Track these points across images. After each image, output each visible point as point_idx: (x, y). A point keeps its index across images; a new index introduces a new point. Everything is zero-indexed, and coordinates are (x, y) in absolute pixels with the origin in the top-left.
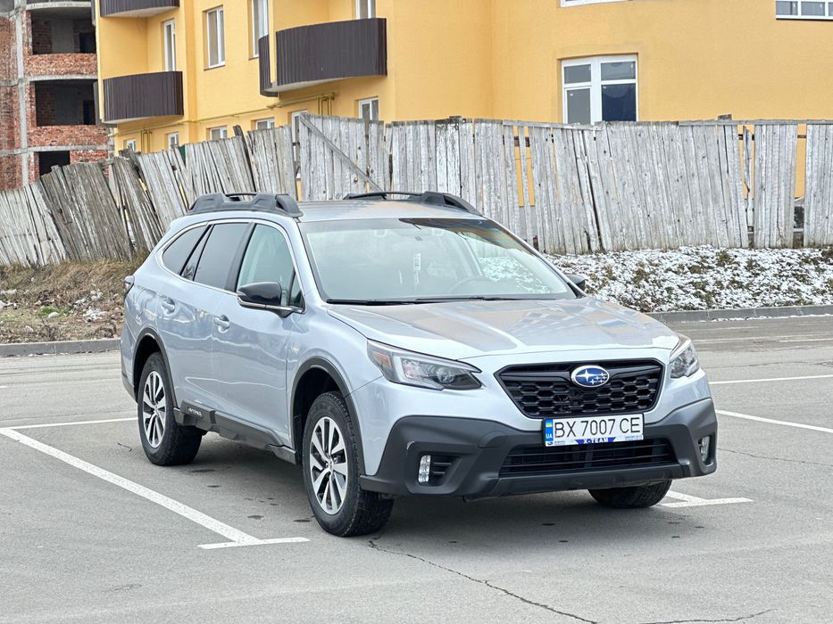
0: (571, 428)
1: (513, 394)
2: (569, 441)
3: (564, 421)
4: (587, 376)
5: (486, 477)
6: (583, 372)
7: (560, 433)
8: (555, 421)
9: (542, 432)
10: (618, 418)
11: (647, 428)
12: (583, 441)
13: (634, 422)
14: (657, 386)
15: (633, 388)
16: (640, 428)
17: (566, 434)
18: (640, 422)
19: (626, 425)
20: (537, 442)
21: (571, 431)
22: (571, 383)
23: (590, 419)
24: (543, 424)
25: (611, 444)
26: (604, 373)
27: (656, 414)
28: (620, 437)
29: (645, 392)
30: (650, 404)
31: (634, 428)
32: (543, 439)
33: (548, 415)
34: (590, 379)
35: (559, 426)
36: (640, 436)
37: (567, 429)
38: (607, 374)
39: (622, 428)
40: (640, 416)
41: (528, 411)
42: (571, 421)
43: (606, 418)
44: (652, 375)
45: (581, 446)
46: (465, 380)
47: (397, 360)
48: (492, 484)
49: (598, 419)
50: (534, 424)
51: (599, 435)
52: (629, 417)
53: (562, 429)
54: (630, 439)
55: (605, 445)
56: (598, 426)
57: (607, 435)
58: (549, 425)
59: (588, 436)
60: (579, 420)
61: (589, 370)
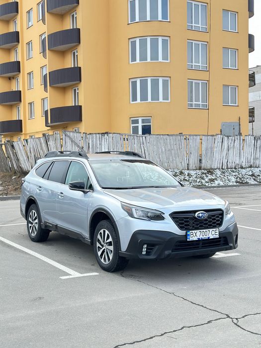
1: (176, 222)
2: (195, 239)
3: (193, 231)
4: (200, 215)
5: (167, 252)
6: (199, 214)
7: (192, 236)
8: (190, 232)
9: (186, 236)
10: (211, 230)
11: (220, 233)
13: (216, 231)
14: (222, 218)
15: (215, 219)
16: (218, 233)
17: (194, 236)
18: (218, 231)
19: (213, 233)
20: (184, 239)
21: (196, 235)
22: (195, 218)
23: (202, 231)
24: (186, 233)
25: (209, 239)
27: (222, 228)
28: (212, 237)
29: (218, 220)
30: (220, 224)
31: (216, 234)
32: (187, 238)
33: (188, 230)
34: (202, 216)
35: (192, 233)
36: (217, 236)
37: (194, 234)
39: (212, 234)
40: (218, 229)
41: (181, 228)
42: (196, 231)
43: (207, 230)
44: (220, 215)
45: (199, 240)
46: (159, 217)
47: (134, 210)
48: (169, 255)
49: (204, 230)
50: (183, 233)
51: (205, 236)
52: (214, 229)
54: (215, 237)
55: (206, 240)
56: (204, 234)
57: (207, 236)
58: (188, 233)
59: (201, 237)
60: (198, 231)
61: (201, 213)
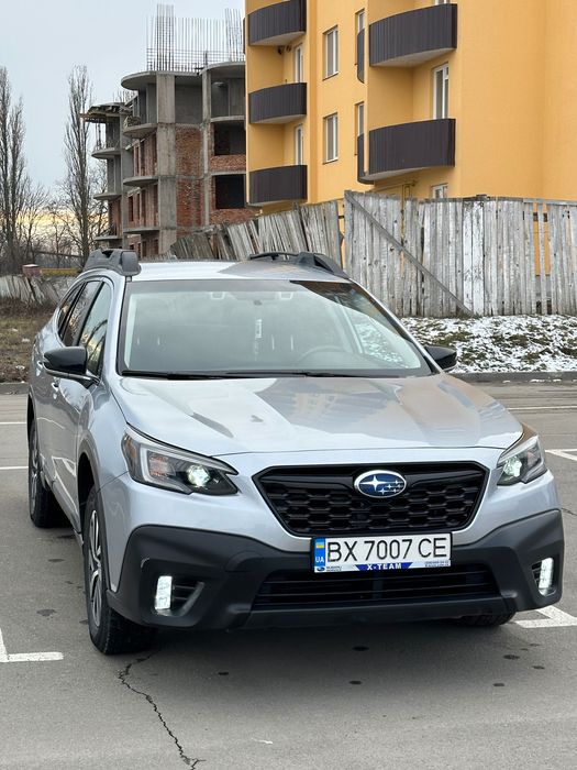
0: (351, 550)
1: (274, 504)
2: (348, 566)
3: (341, 541)
4: (375, 483)
5: (234, 609)
6: (370, 478)
7: (335, 556)
8: (328, 540)
9: (311, 555)
10: (417, 539)
11: (456, 551)
12: (366, 566)
13: (439, 543)
14: (476, 498)
15: (442, 500)
16: (447, 551)
17: (343, 557)
18: (447, 543)
19: (427, 548)
20: (304, 566)
21: (350, 554)
22: (353, 491)
23: (377, 539)
24: (312, 544)
25: (405, 570)
26: (399, 479)
27: (471, 534)
28: (417, 562)
29: (459, 504)
30: (464, 520)
31: (438, 552)
32: (312, 563)
33: (320, 533)
34: (379, 487)
35: (334, 547)
36: (446, 562)
37: (344, 551)
38: (403, 480)
39: (422, 551)
40: (447, 536)
41: (293, 526)
42: (351, 541)
43: (399, 538)
44: (470, 483)
45: (363, 573)
46: (221, 483)
48: (240, 619)
49: (388, 539)
50: (301, 543)
51: (389, 560)
52: (431, 537)
53: (338, 551)
54: (432, 565)
55: (395, 572)
56: (388, 549)
57: (400, 560)
58: (319, 545)
59: (374, 560)
60: (361, 540)
61: (379, 477)
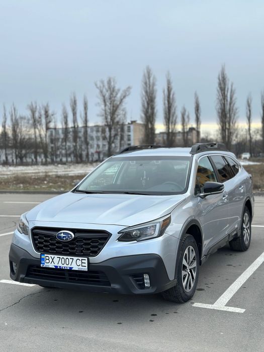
0: (53, 260)
1: (34, 240)
2: (51, 266)
3: (49, 256)
4: (62, 235)
5: (22, 276)
7: (47, 261)
8: (45, 255)
10: (75, 258)
11: (90, 265)
12: (57, 267)
13: (83, 261)
14: (103, 245)
15: (89, 244)
16: (86, 265)
17: (50, 262)
18: (86, 262)
19: (79, 263)
21: (53, 261)
22: (55, 237)
23: (61, 257)
24: (41, 256)
25: (71, 270)
27: (97, 259)
28: (75, 268)
29: (96, 247)
30: (96, 253)
31: (83, 265)
32: (40, 263)
33: (43, 252)
34: (64, 237)
35: (47, 258)
36: (86, 269)
37: (51, 260)
40: (86, 259)
42: (53, 256)
44: (101, 239)
45: (56, 269)
49: (65, 257)
50: (36, 254)
51: (65, 265)
52: (80, 258)
53: (48, 259)
54: (80, 270)
55: (65, 270)
56: (65, 261)
57: (69, 266)
58: (43, 257)
59: (60, 265)
60: (56, 256)
